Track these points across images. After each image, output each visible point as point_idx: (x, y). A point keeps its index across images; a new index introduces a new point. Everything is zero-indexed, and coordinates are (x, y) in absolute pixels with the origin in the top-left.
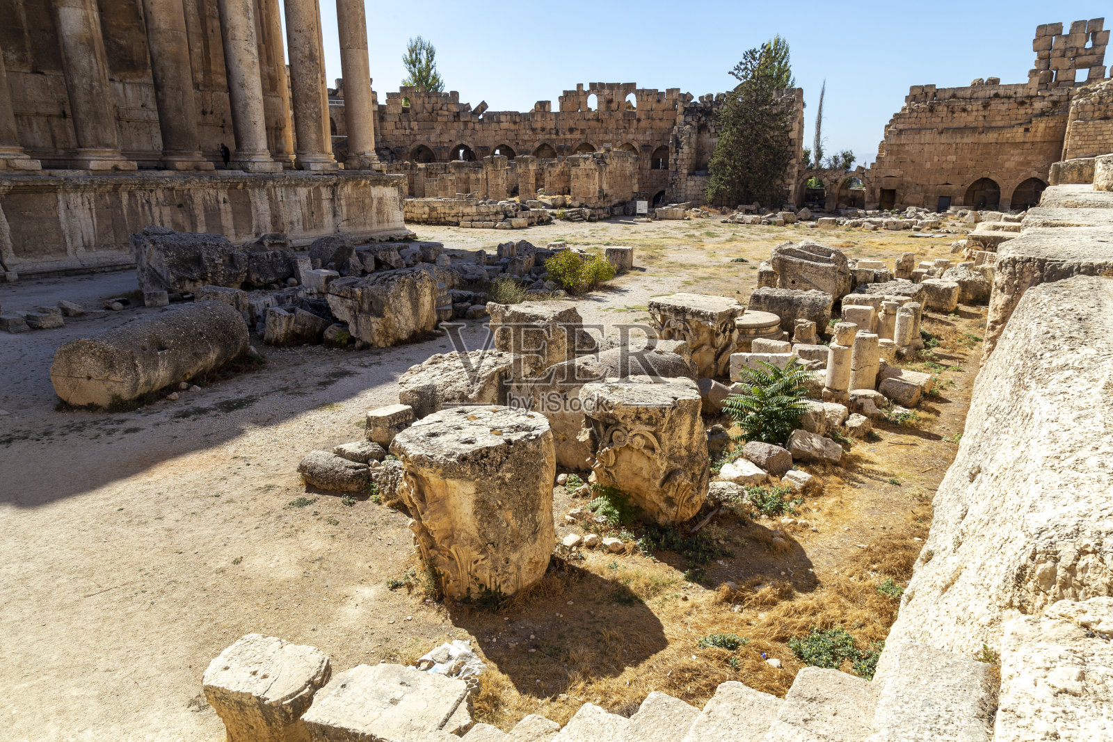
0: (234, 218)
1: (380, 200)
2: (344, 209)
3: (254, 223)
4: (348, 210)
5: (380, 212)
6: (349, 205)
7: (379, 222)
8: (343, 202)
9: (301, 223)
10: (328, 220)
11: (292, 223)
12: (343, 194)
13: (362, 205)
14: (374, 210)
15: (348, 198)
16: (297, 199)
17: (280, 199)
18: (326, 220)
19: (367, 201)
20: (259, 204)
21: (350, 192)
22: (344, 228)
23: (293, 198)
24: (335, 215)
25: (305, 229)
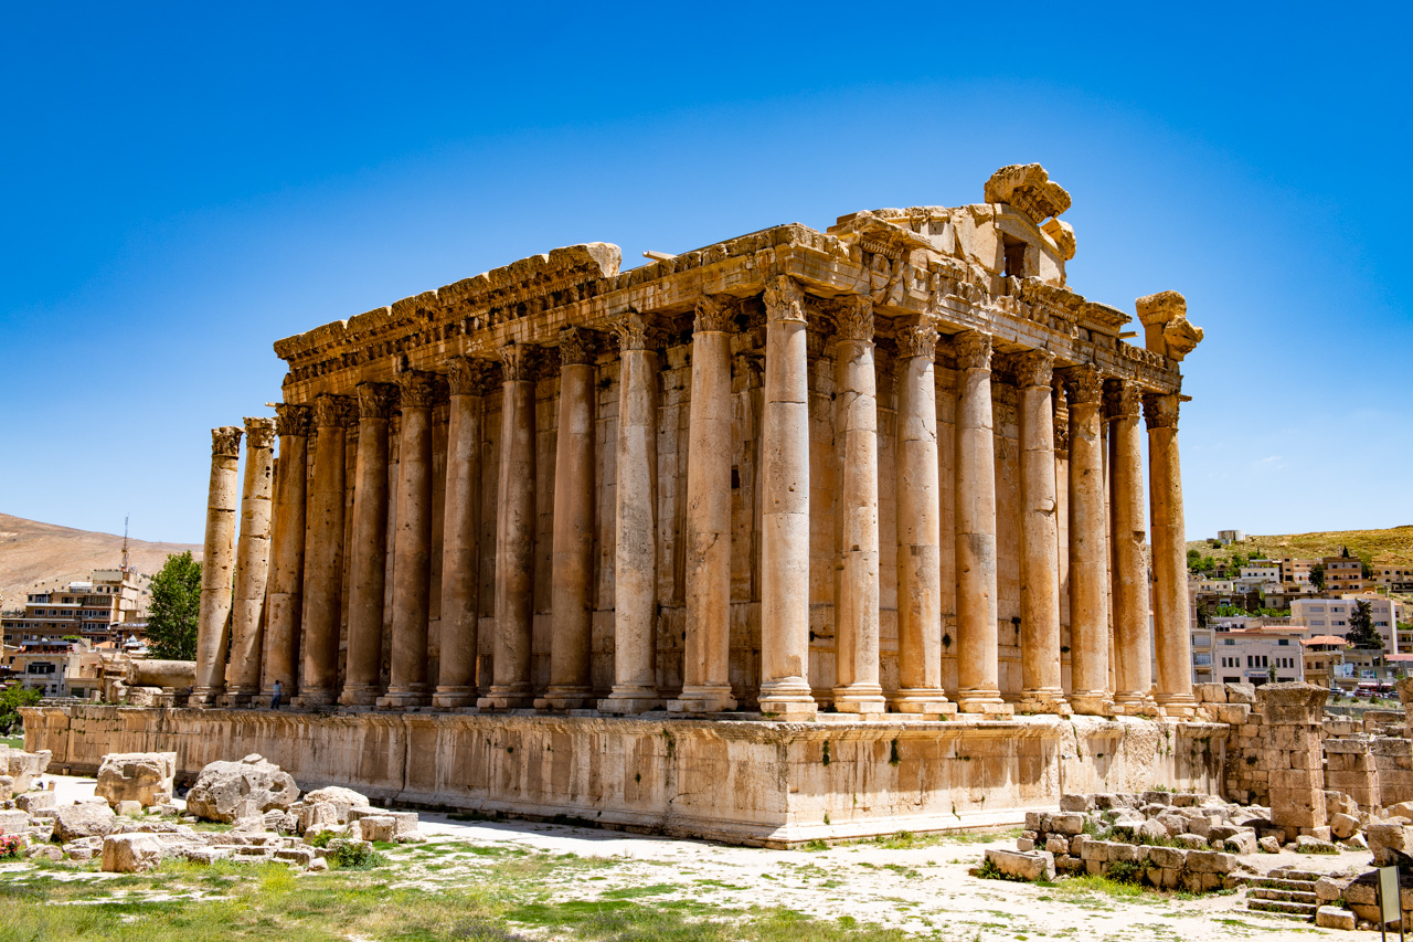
0: (553, 771)
1: (743, 765)
2: (683, 774)
3: (571, 780)
4: (688, 778)
5: (740, 787)
6: (689, 770)
7: (738, 807)
8: (682, 764)
9: (622, 789)
10: (658, 789)
11: (611, 786)
12: (683, 749)
13: (710, 771)
14: (731, 783)
15: (690, 757)
16: (622, 752)
17: (602, 750)
18: (654, 789)
19: (720, 765)
20: (579, 754)
21: (694, 747)
22: (679, 806)
23: (617, 750)
24: (667, 784)
25: (627, 799)
